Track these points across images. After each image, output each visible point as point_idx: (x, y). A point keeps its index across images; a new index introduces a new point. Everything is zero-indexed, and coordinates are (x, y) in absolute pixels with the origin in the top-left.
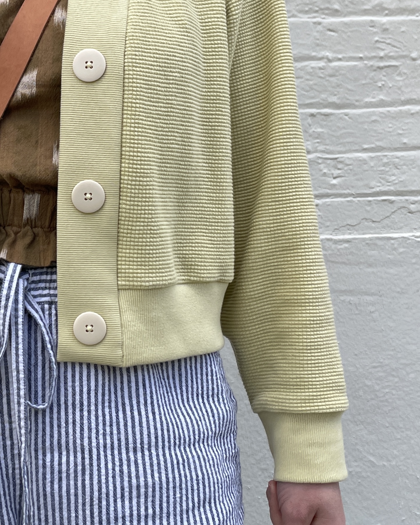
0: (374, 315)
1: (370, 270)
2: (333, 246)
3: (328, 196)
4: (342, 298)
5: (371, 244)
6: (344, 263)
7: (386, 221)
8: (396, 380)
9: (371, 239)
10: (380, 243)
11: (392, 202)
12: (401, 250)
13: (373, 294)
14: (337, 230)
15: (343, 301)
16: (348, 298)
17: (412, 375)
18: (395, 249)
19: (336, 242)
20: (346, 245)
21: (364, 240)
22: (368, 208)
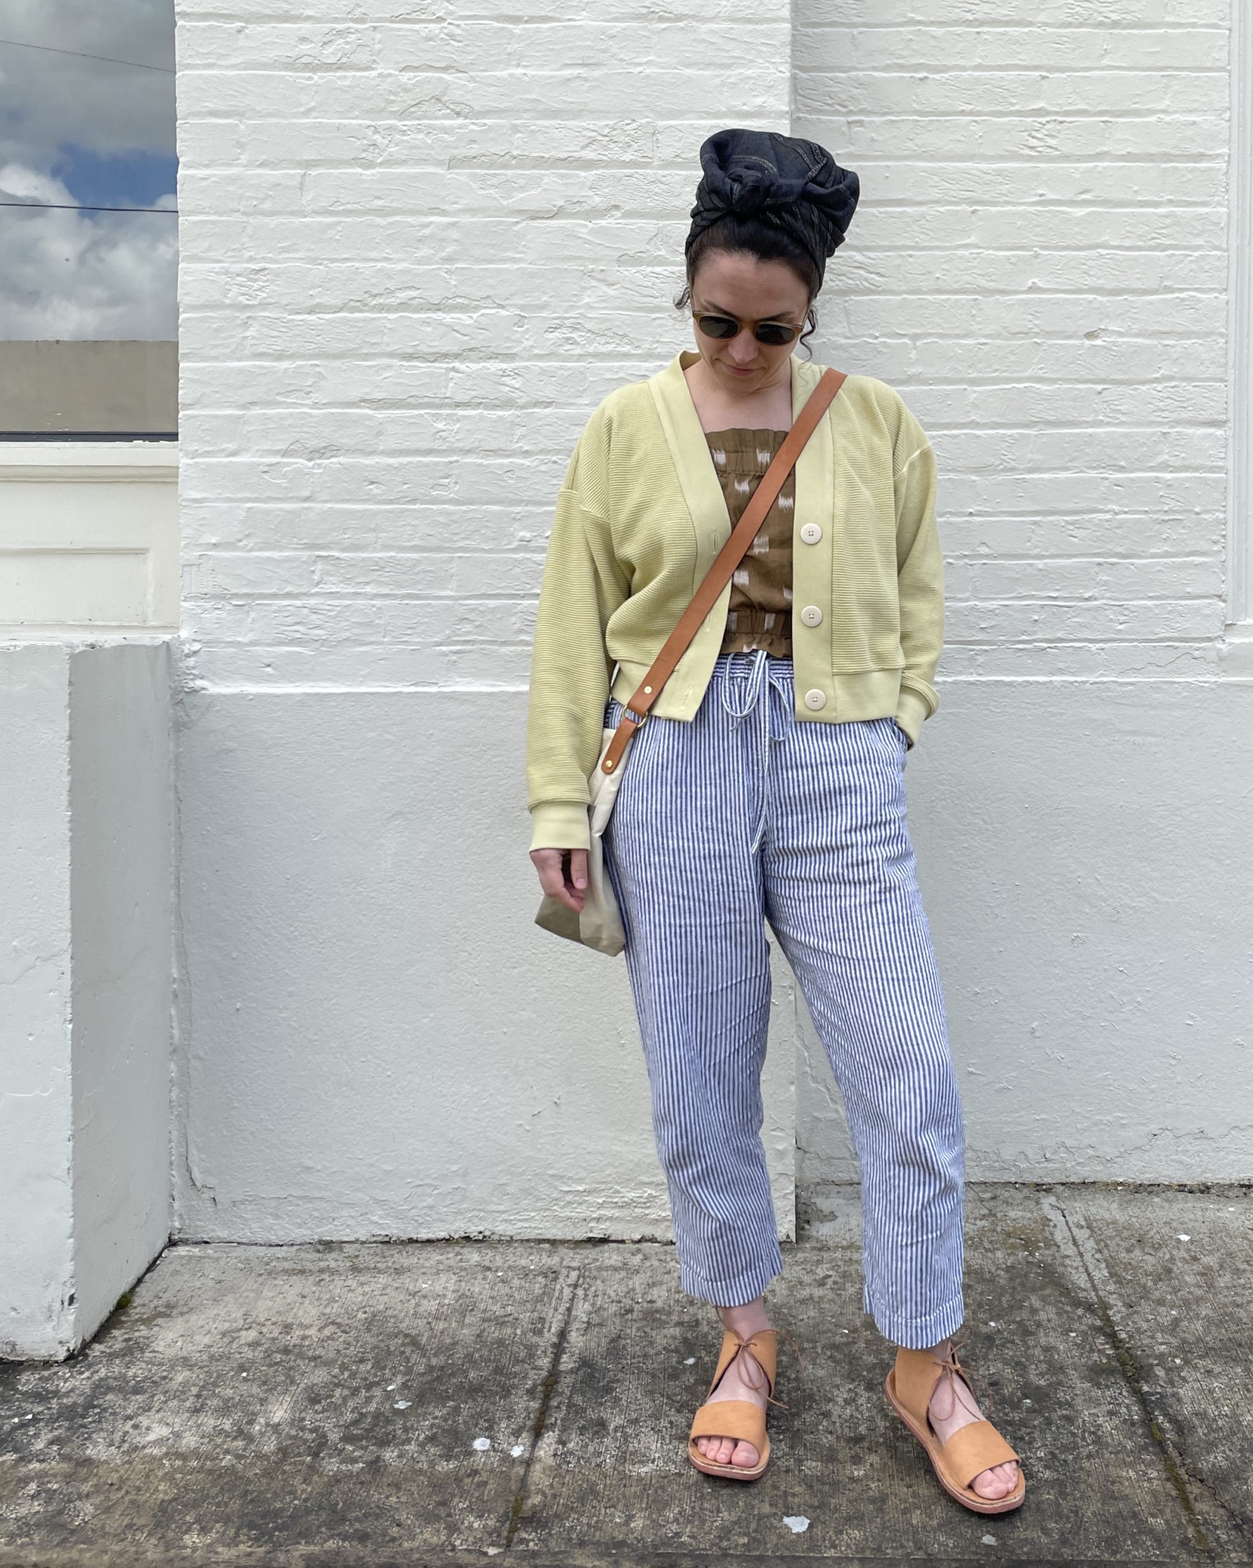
0: (1158, 756)
1: (1153, 712)
2: (1119, 688)
3: (1114, 640)
4: (1127, 738)
5: (1156, 687)
6: (1127, 705)
7: (1170, 667)
8: (1179, 819)
9: (1155, 683)
10: (1165, 687)
11: (1176, 648)
12: (1185, 694)
13: (1155, 736)
14: (1122, 673)
15: (1128, 741)
16: (1132, 739)
17: (1195, 815)
18: (1179, 693)
19: (1122, 684)
20: (1131, 688)
21: (1148, 683)
22: (1153, 653)
